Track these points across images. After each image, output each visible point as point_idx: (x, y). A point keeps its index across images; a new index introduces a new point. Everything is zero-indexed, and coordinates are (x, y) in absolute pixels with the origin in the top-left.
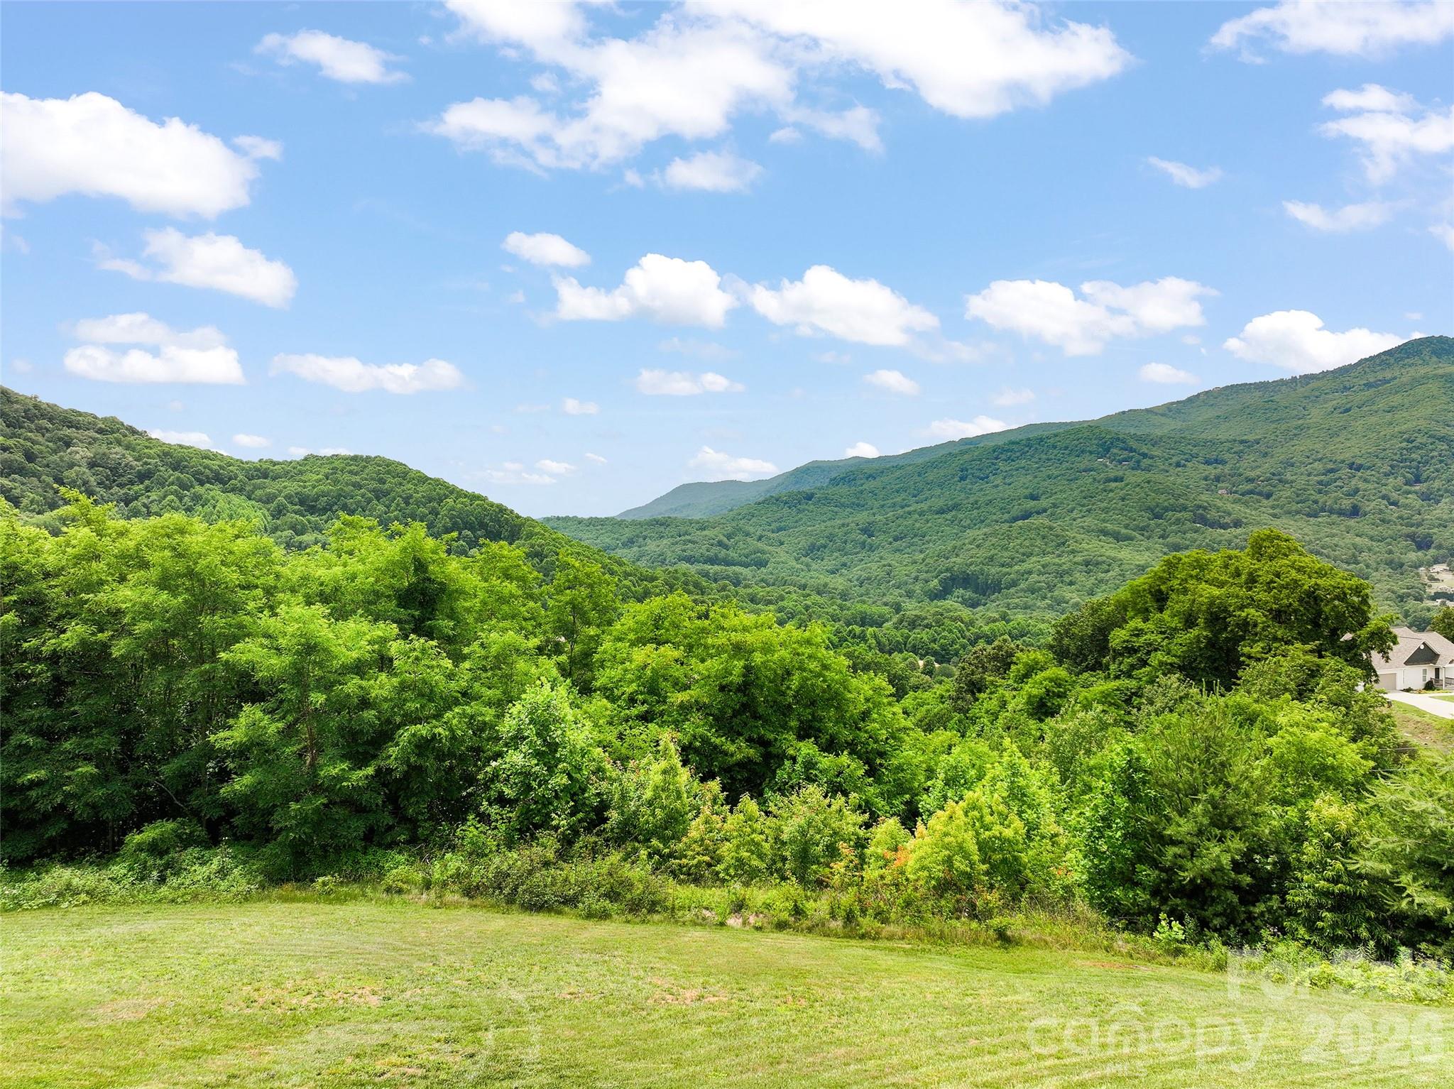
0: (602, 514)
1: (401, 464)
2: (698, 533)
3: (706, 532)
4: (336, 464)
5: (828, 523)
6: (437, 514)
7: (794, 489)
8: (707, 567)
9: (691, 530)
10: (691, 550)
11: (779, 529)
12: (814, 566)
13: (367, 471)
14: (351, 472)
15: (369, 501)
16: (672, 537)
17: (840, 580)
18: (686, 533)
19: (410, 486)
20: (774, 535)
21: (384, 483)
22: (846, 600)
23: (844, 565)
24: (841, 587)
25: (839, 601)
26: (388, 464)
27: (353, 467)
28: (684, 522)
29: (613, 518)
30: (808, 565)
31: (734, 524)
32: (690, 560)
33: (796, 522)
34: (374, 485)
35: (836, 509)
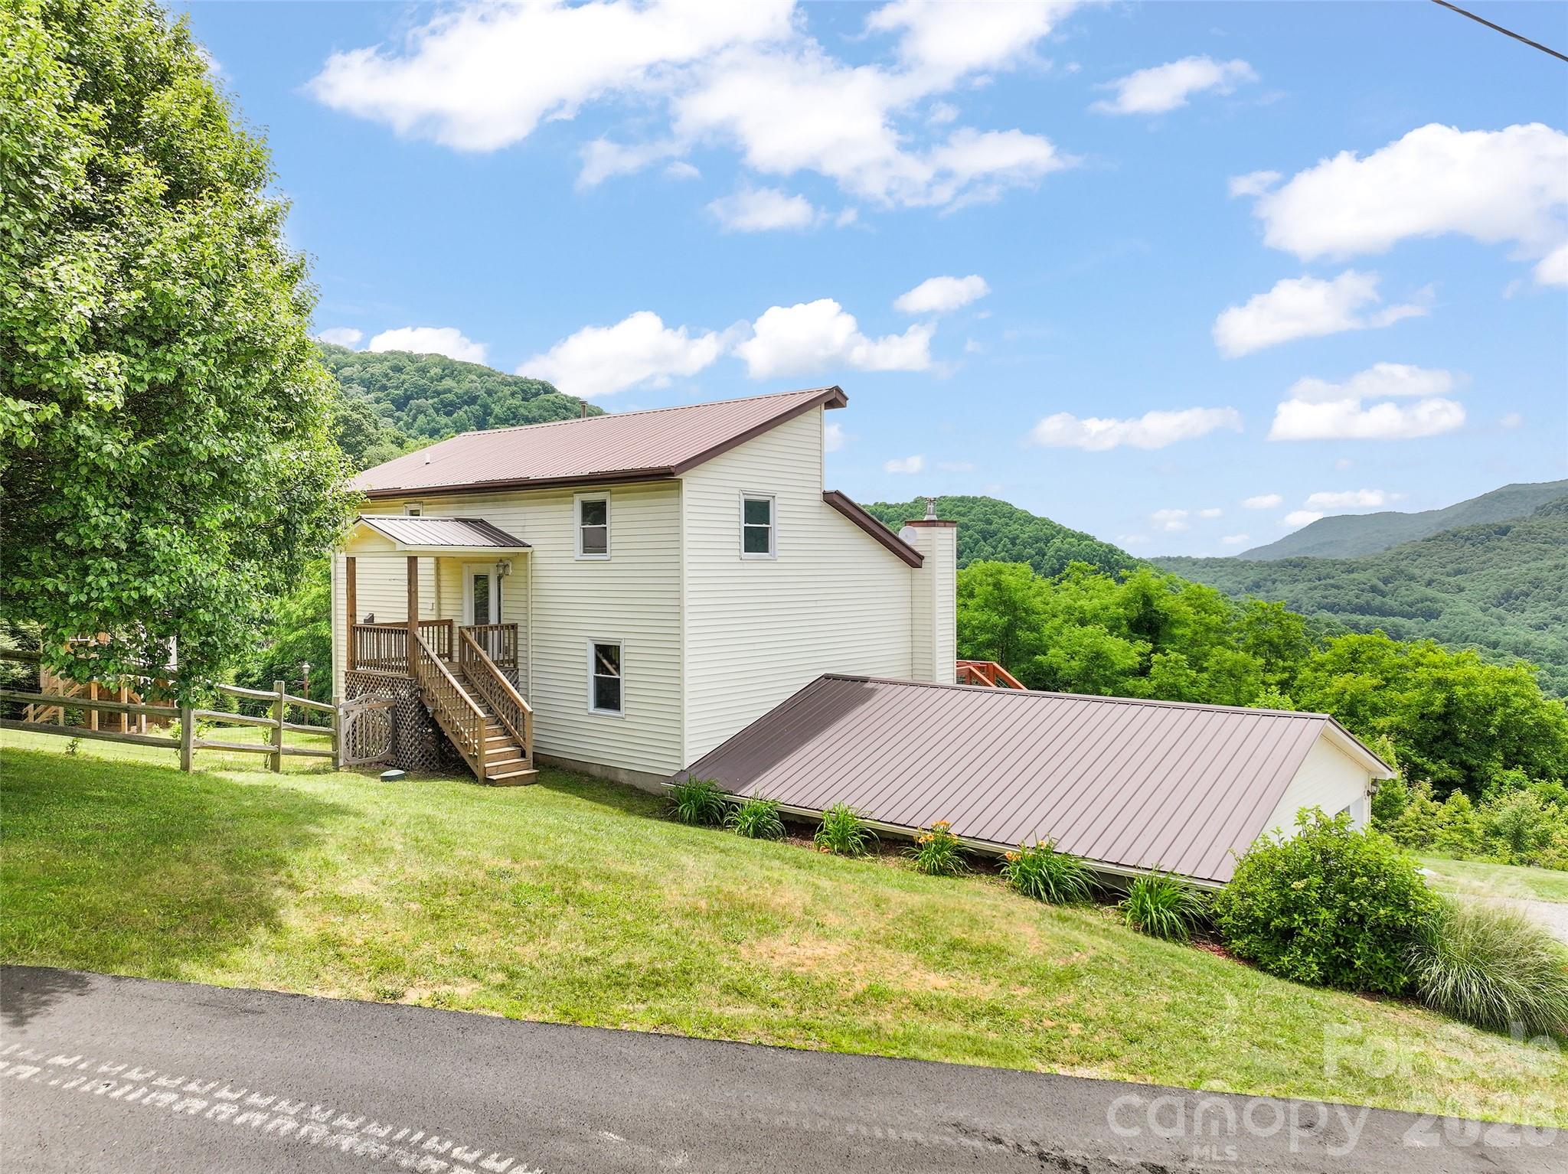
0: (1221, 554)
1: (1007, 504)
2: (1344, 576)
3: (1355, 575)
4: (944, 506)
5: (1533, 564)
6: (1044, 555)
7: (1481, 521)
8: (1356, 617)
9: (1334, 572)
10: (1333, 597)
11: (1458, 572)
12: (1510, 619)
13: (974, 512)
14: (958, 513)
15: (977, 542)
16: (1310, 580)
17: (1551, 638)
18: (1328, 576)
19: (1016, 526)
20: (1451, 579)
21: (991, 524)
22: (1560, 664)
23: (1557, 618)
24: (1552, 647)
25: (1549, 665)
26: (994, 504)
27: (960, 509)
28: (1324, 563)
29: (1234, 559)
30: (1499, 618)
31: (1393, 566)
32: (1332, 608)
33: (1484, 562)
34: (981, 526)
35: (1545, 546)
